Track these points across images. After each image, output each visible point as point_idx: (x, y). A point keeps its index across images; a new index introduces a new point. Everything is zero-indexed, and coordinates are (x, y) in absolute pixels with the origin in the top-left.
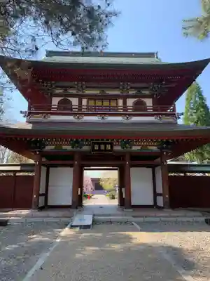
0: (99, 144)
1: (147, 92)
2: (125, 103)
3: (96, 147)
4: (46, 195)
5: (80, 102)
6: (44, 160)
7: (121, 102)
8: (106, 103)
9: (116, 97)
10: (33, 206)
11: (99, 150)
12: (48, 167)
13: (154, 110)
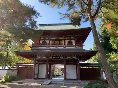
0: (55, 56)
1: (73, 38)
2: (65, 42)
3: (54, 58)
4: (38, 74)
5: (49, 42)
6: (37, 62)
7: (63, 41)
8: (58, 42)
9: (62, 40)
10: (32, 78)
11: (55, 58)
12: (39, 64)
13: (75, 44)
